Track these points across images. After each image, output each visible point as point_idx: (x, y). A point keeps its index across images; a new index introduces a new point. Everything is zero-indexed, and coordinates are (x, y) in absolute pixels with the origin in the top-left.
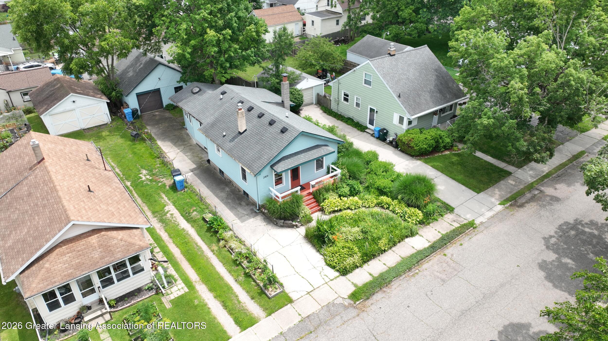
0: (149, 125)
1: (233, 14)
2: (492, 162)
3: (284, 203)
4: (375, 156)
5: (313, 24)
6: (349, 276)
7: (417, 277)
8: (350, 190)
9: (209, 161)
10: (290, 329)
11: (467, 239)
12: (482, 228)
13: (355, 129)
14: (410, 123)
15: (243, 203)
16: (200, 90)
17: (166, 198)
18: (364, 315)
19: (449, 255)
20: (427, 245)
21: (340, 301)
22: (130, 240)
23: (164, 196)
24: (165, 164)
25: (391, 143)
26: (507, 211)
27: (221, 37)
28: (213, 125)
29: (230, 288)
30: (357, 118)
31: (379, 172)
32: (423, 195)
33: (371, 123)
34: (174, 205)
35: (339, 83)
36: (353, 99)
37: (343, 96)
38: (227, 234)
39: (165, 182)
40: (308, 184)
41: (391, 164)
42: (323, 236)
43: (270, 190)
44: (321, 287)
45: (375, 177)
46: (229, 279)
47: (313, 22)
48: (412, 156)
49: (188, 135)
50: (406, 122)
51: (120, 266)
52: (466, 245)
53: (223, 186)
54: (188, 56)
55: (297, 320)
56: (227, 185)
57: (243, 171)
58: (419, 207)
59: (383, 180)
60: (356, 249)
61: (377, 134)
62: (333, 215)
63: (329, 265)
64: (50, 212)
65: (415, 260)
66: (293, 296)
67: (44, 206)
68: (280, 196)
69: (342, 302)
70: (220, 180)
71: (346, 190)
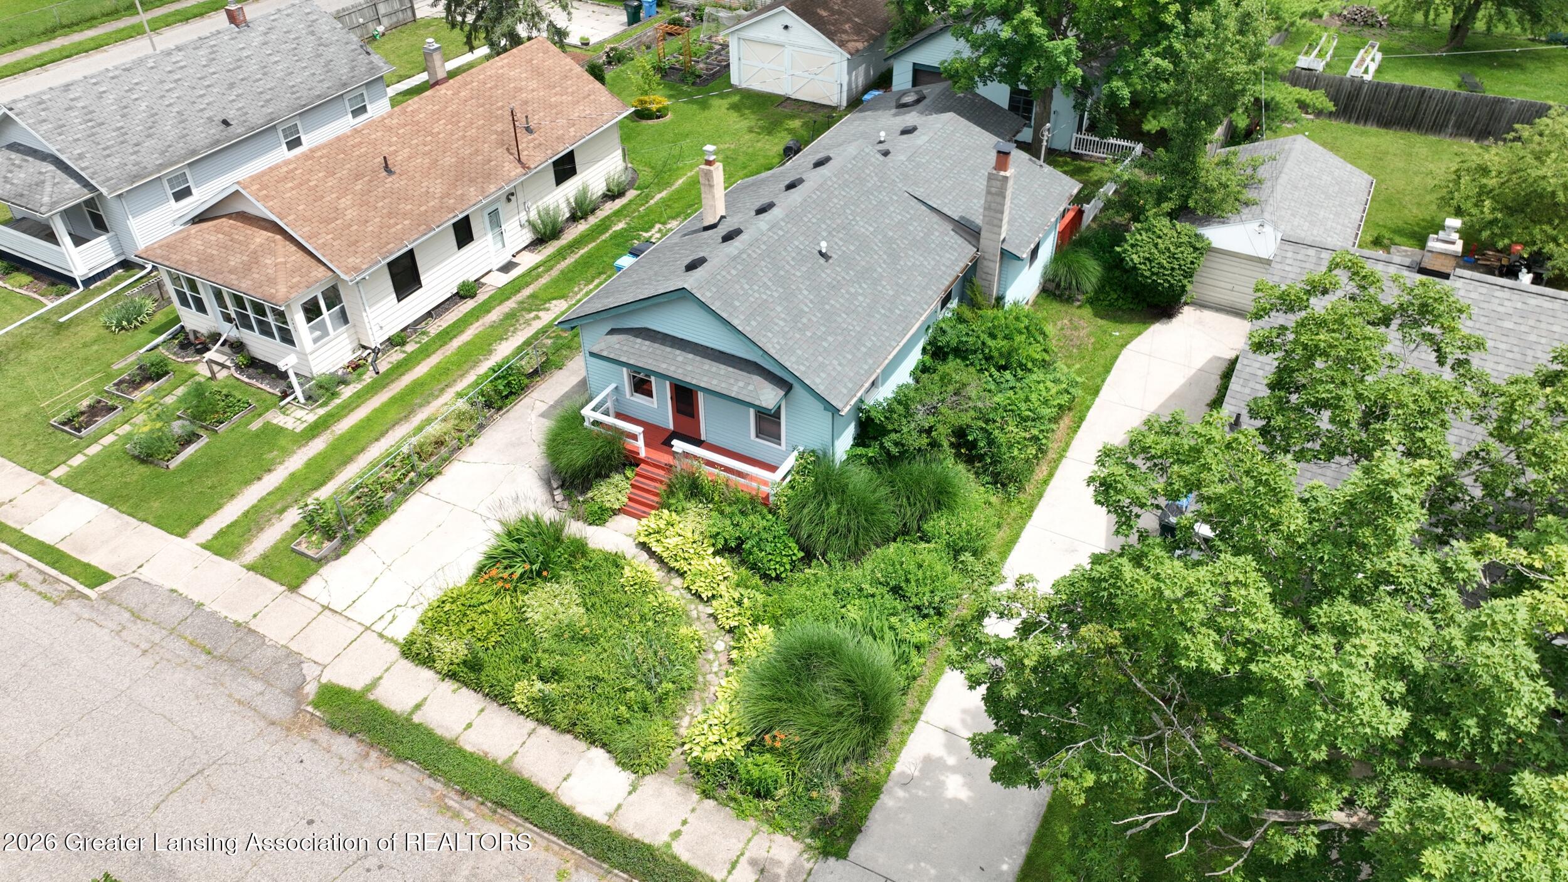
6: (403, 665)
18: (276, 735)
20: (593, 812)
21: (311, 672)
44: (350, 623)
55: (240, 615)
66: (313, 586)
69: (308, 679)
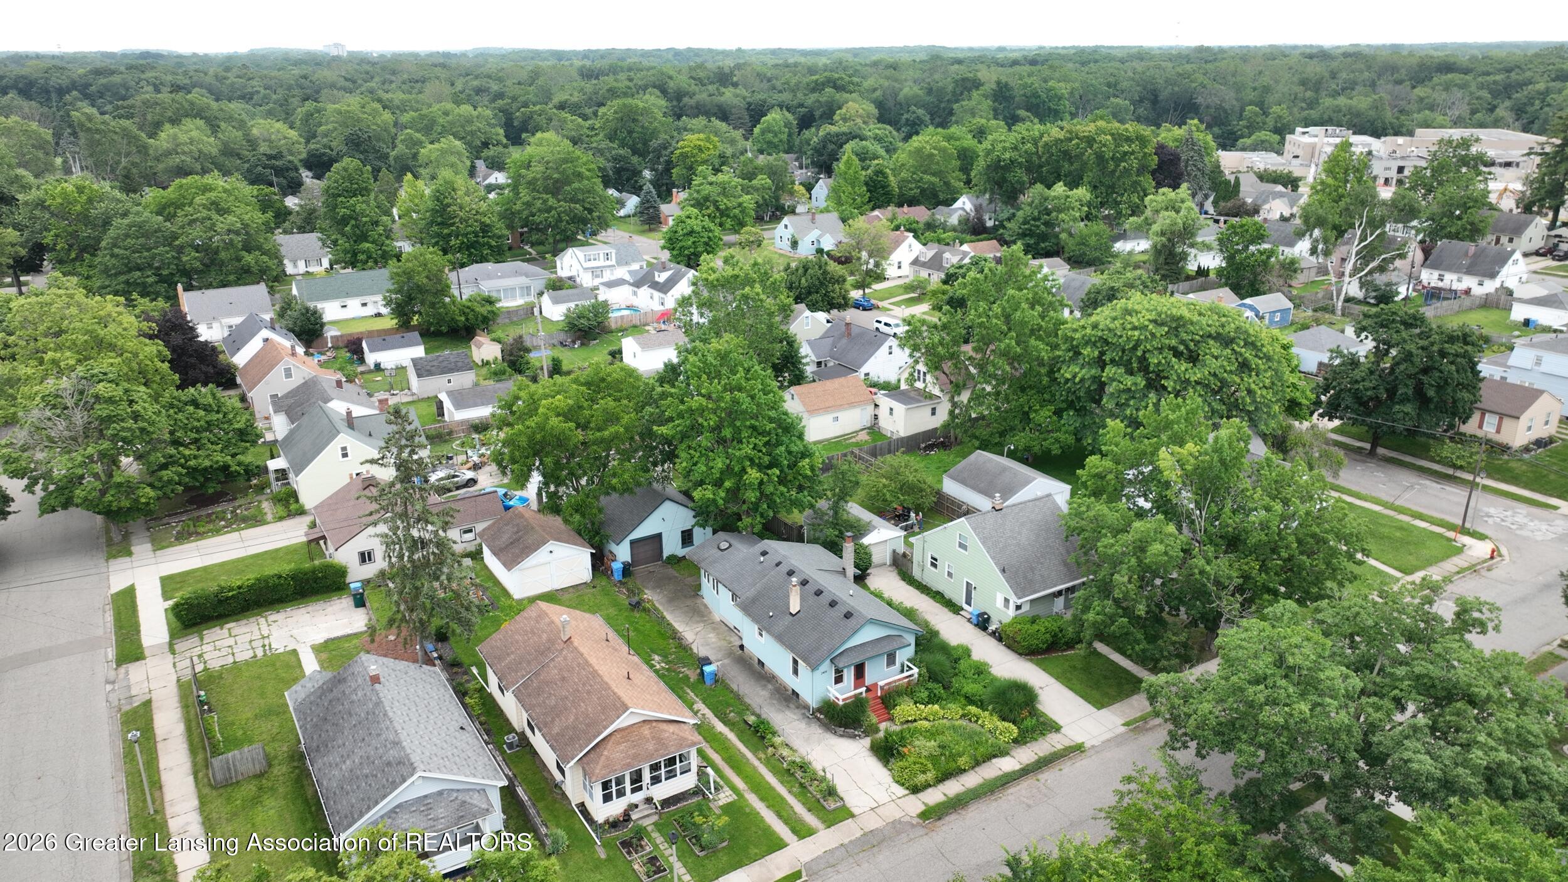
0: (647, 588)
1: (783, 448)
2: (1129, 668)
3: (845, 706)
4: (967, 652)
5: (891, 414)
6: (921, 795)
7: (999, 801)
8: (929, 696)
9: (742, 647)
10: (851, 842)
11: (1069, 763)
12: (1093, 752)
13: (946, 610)
14: (1018, 607)
15: (792, 705)
16: (730, 546)
17: (692, 694)
18: (934, 834)
19: (1043, 781)
20: (1018, 767)
21: (907, 819)
22: (681, 734)
23: (689, 691)
24: (684, 648)
25: (993, 634)
26: (1131, 734)
27: (765, 478)
28: (754, 600)
29: (783, 799)
30: (949, 594)
31: (969, 674)
32: (1019, 706)
33: (969, 603)
34: (704, 703)
35: (924, 541)
36: (944, 566)
37: (930, 559)
38: (777, 740)
39: (688, 672)
40: (876, 685)
41: (986, 664)
42: (891, 749)
43: (828, 691)
44: (886, 804)
45: (963, 681)
46: (782, 790)
47: (891, 409)
48: (1020, 654)
49: (706, 606)
50: (1012, 606)
51: (671, 762)
52: (1065, 771)
53: (764, 683)
54: (721, 502)
55: (858, 834)
56: (769, 681)
57: (795, 662)
58: (1014, 723)
59: (972, 686)
60: (930, 766)
61: (974, 620)
62: (905, 726)
63: (897, 782)
64: (599, 699)
65: (999, 783)
66: (856, 811)
67: (589, 692)
68: (841, 697)
69: (910, 820)
70: (759, 673)
71: (924, 694)
